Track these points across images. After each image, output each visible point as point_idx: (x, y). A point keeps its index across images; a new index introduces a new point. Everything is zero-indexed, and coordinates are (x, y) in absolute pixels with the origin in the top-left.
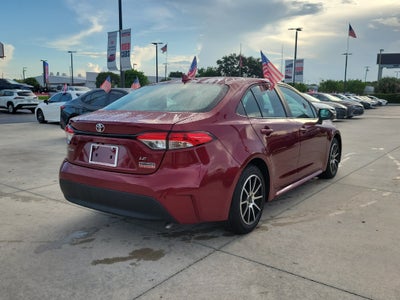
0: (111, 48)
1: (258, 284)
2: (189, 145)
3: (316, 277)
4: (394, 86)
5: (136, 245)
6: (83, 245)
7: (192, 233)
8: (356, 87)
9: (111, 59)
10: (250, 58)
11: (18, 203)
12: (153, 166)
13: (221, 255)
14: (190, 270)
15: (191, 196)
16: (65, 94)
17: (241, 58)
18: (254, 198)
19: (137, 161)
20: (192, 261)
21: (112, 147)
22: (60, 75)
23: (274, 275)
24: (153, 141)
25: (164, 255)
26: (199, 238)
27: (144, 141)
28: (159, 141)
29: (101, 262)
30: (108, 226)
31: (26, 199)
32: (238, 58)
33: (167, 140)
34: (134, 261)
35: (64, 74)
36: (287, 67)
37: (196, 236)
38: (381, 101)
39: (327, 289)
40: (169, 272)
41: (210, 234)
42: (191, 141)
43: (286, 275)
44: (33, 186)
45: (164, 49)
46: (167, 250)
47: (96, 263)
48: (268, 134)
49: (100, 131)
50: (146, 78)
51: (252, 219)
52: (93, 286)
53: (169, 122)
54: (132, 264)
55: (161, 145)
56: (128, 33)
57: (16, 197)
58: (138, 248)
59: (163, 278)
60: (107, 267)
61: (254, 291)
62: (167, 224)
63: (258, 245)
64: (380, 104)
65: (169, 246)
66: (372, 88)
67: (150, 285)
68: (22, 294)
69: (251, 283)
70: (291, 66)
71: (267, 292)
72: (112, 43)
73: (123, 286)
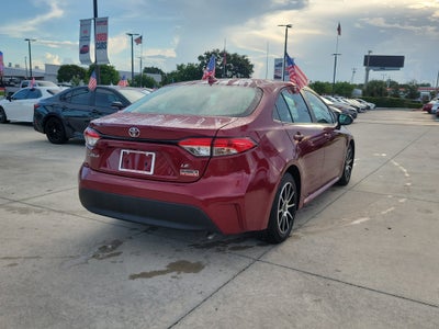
0: (84, 38)
1: (309, 292)
2: (234, 151)
3: (363, 283)
4: (381, 89)
5: (170, 258)
6: (112, 259)
7: (225, 244)
8: (343, 90)
9: (84, 50)
10: (235, 55)
11: (15, 215)
12: (196, 174)
13: (262, 265)
14: (236, 281)
15: (236, 205)
16: (33, 90)
17: (224, 54)
18: (288, 206)
19: (179, 168)
20: (235, 272)
21: (147, 154)
22: (13, 66)
23: (321, 283)
24: (195, 147)
25: (203, 267)
26: (234, 249)
27: (185, 147)
28: (201, 147)
29: (139, 276)
30: (131, 238)
31: (24, 211)
32: (222, 54)
33: (212, 146)
34: (174, 274)
35: (17, 66)
36: (276, 66)
37: (230, 246)
38: (369, 104)
39: (375, 295)
40: (215, 284)
41: (242, 245)
42: (235, 147)
43: (334, 282)
44: (26, 196)
45: (139, 40)
46: (205, 262)
47: (133, 277)
48: (300, 140)
49: (134, 135)
50: (118, 72)
51: (286, 227)
52: (141, 301)
53: (212, 127)
54: (173, 277)
55: (204, 151)
56: (104, 22)
57: (12, 209)
58: (173, 260)
59: (212, 291)
60: (148, 281)
61: (307, 299)
62: (209, 234)
63: (295, 253)
64: (368, 108)
65: (206, 257)
66: (360, 91)
67: (201, 299)
68: (64, 313)
69: (302, 292)
70: (280, 65)
71: (320, 300)
72: (85, 32)
73: (172, 300)
